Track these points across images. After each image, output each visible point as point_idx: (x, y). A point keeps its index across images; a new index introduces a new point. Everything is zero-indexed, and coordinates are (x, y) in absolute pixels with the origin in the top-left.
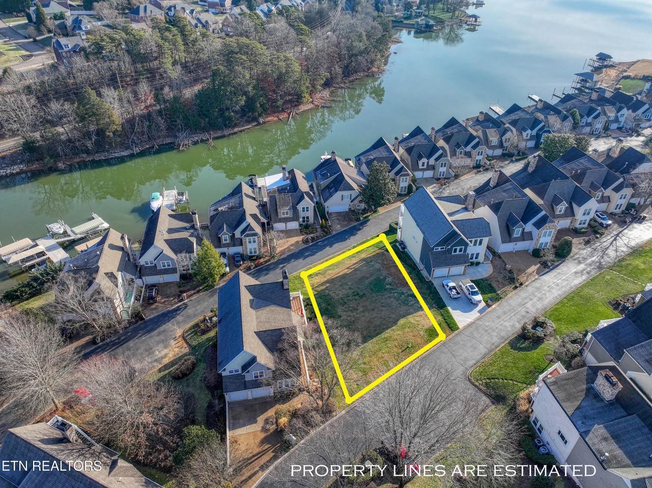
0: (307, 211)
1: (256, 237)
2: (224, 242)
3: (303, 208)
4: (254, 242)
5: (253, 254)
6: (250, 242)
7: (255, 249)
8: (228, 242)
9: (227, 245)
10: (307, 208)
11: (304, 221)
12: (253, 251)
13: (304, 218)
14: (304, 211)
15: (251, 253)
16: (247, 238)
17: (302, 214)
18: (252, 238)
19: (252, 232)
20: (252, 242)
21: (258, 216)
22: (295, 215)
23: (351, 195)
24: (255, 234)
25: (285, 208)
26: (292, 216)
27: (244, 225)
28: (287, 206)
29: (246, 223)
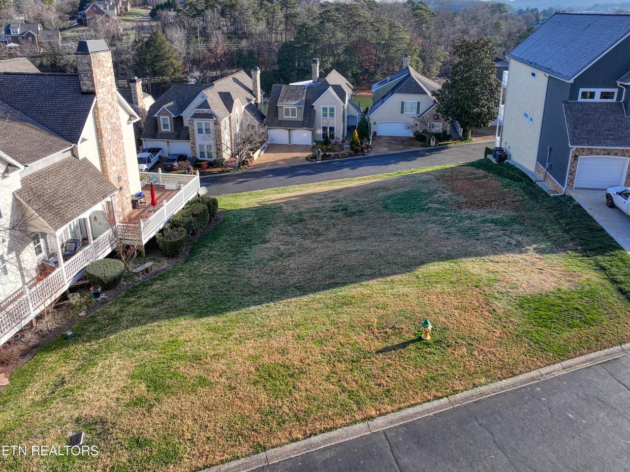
0: (332, 115)
1: (211, 122)
2: (163, 130)
3: (325, 109)
4: (208, 131)
5: (206, 158)
6: (200, 131)
7: (209, 146)
8: (169, 130)
9: (167, 136)
10: (332, 110)
11: (324, 135)
12: (205, 150)
13: (325, 129)
14: (325, 115)
15: (202, 154)
16: (196, 121)
17: (322, 121)
18: (203, 122)
19: (206, 111)
20: (204, 131)
21: (231, 97)
22: (308, 120)
23: (419, 103)
24: (210, 116)
25: (290, 102)
26: (301, 119)
27: (198, 100)
28: (296, 100)
29: (202, 97)
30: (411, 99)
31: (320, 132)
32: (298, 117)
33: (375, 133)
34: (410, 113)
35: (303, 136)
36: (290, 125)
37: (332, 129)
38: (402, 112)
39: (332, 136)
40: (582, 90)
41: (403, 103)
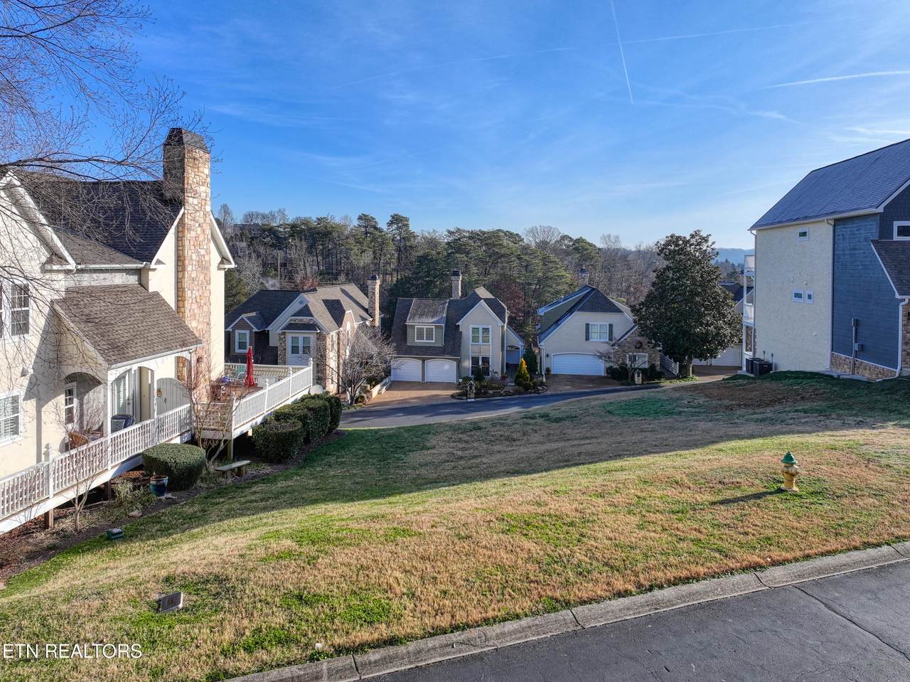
0: (486, 340)
1: (312, 336)
2: (238, 351)
3: (475, 330)
4: (306, 349)
6: (295, 350)
10: (486, 330)
11: (475, 369)
16: (290, 335)
18: (301, 335)
19: (306, 319)
20: (301, 349)
21: (342, 306)
22: (451, 344)
23: (611, 326)
24: (312, 327)
25: (424, 320)
26: (440, 344)
27: (295, 306)
28: (433, 317)
29: (301, 303)
30: (600, 321)
31: (468, 364)
32: (436, 341)
33: (548, 370)
34: (599, 340)
35: (443, 369)
36: (425, 353)
37: (486, 360)
38: (587, 339)
39: (486, 371)
40: (896, 224)
41: (587, 325)
